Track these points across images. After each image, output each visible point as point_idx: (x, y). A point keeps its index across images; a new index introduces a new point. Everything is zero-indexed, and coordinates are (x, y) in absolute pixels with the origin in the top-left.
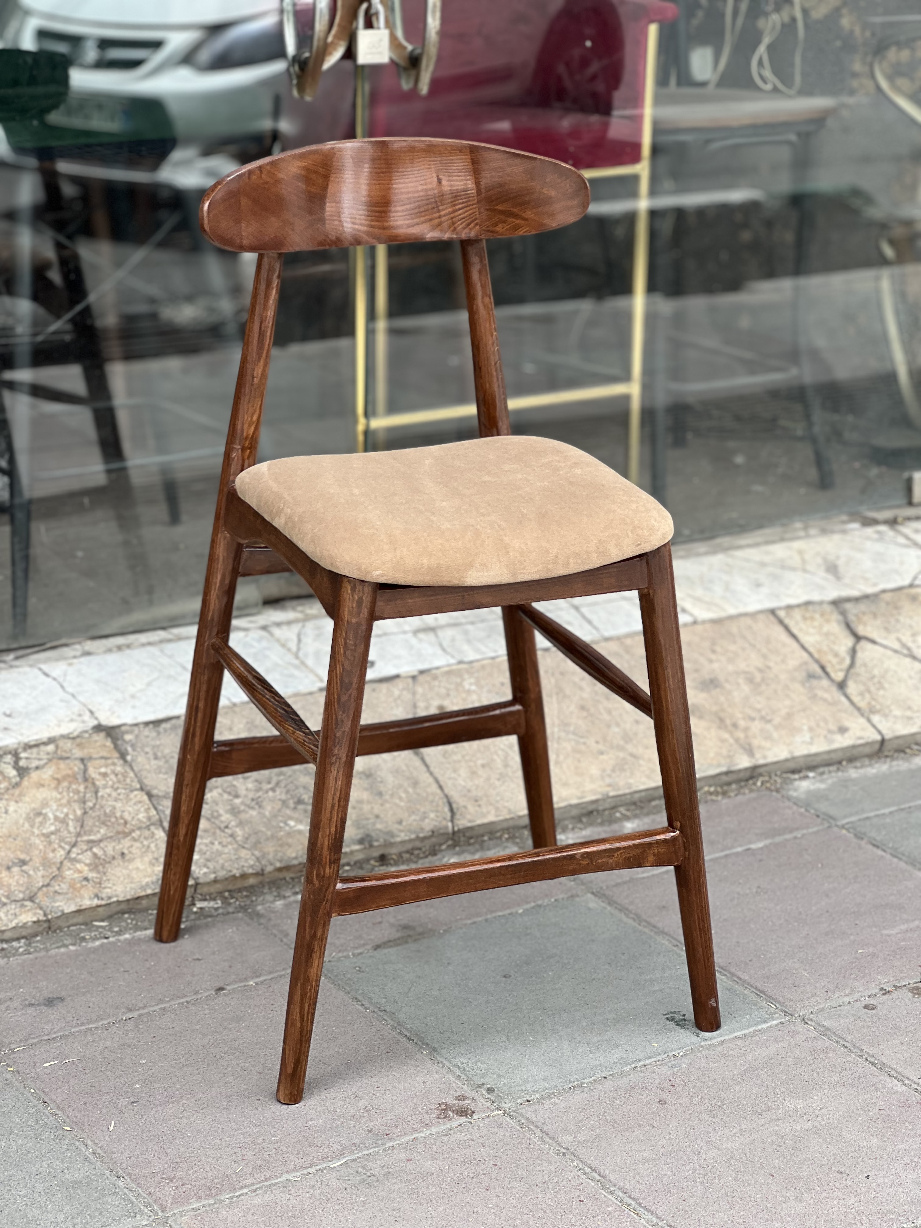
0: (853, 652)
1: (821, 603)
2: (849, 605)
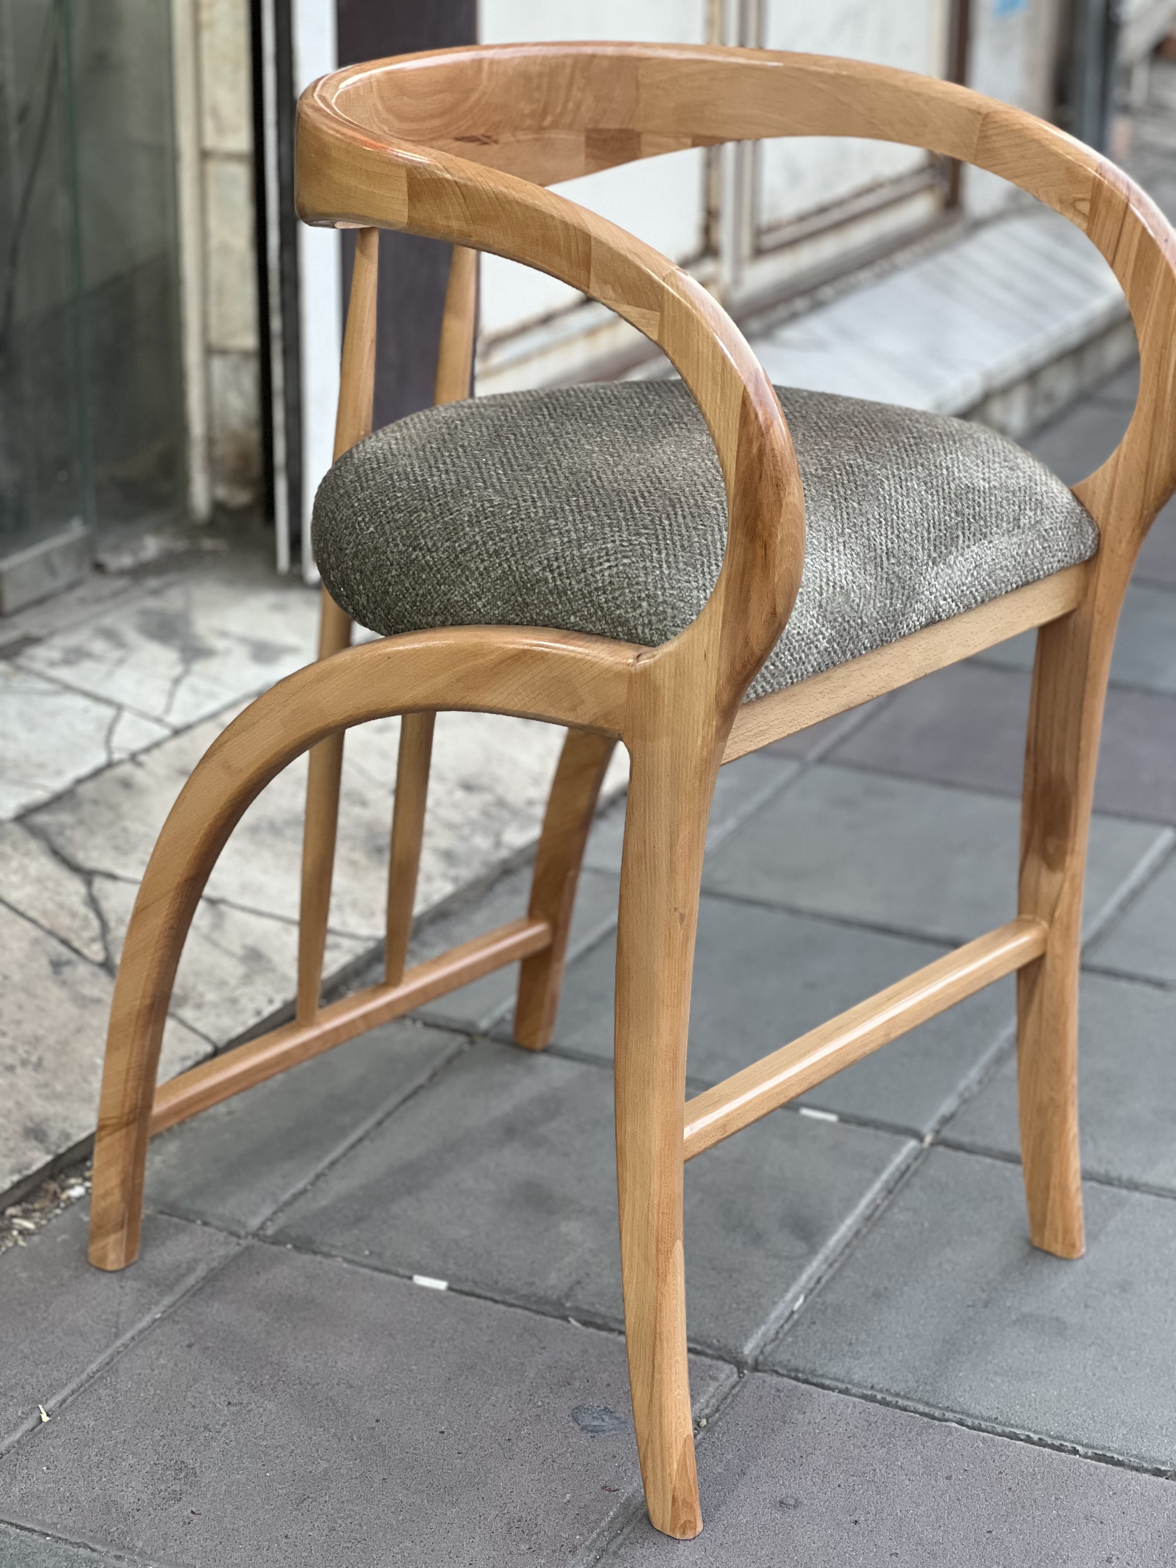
0: (93, 902)
2: (42, 819)
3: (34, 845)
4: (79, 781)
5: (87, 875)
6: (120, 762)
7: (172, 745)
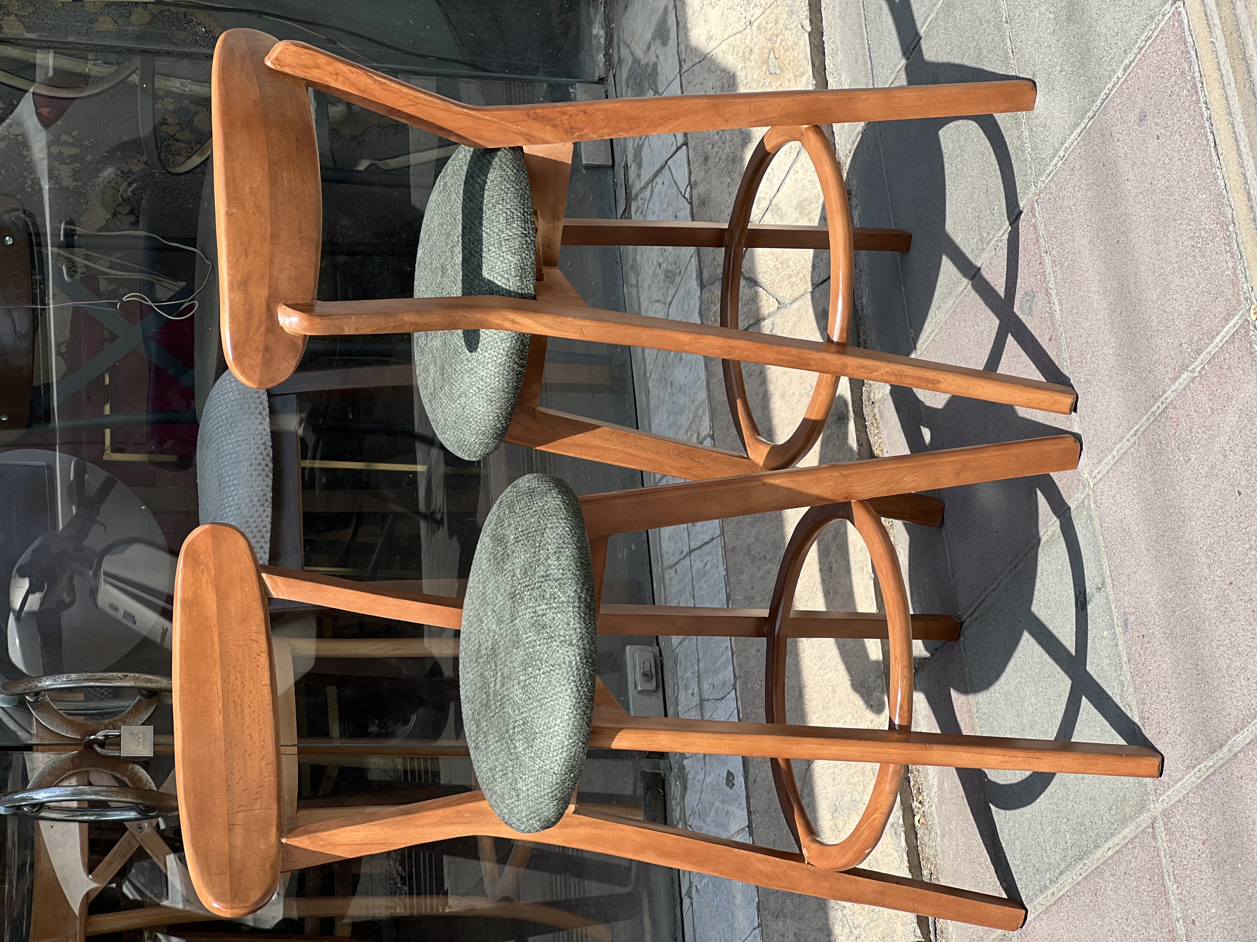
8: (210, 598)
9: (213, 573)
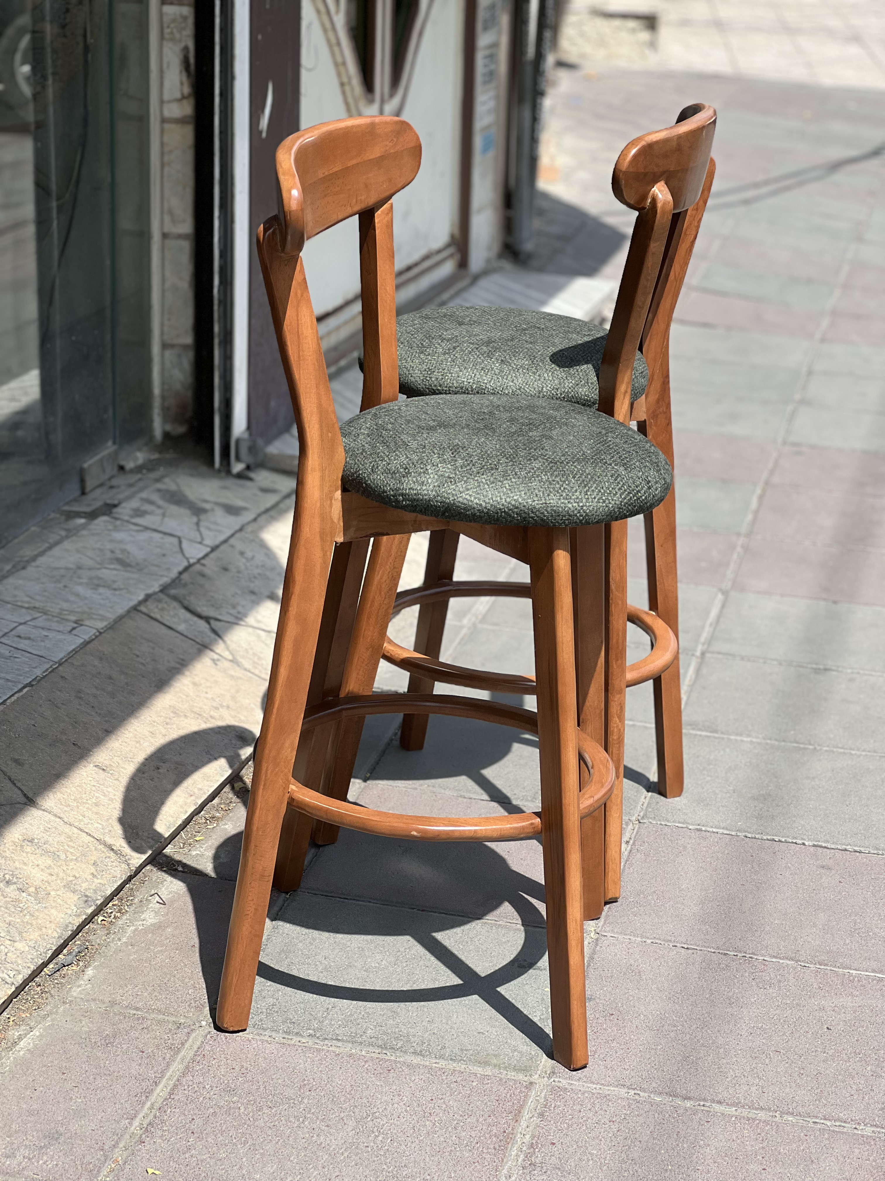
0: (214, 632)
1: (155, 593)
2: (173, 592)
3: (175, 604)
4: (180, 573)
5: (207, 619)
6: (194, 564)
7: (212, 555)
8: (376, 152)
9: (392, 151)
